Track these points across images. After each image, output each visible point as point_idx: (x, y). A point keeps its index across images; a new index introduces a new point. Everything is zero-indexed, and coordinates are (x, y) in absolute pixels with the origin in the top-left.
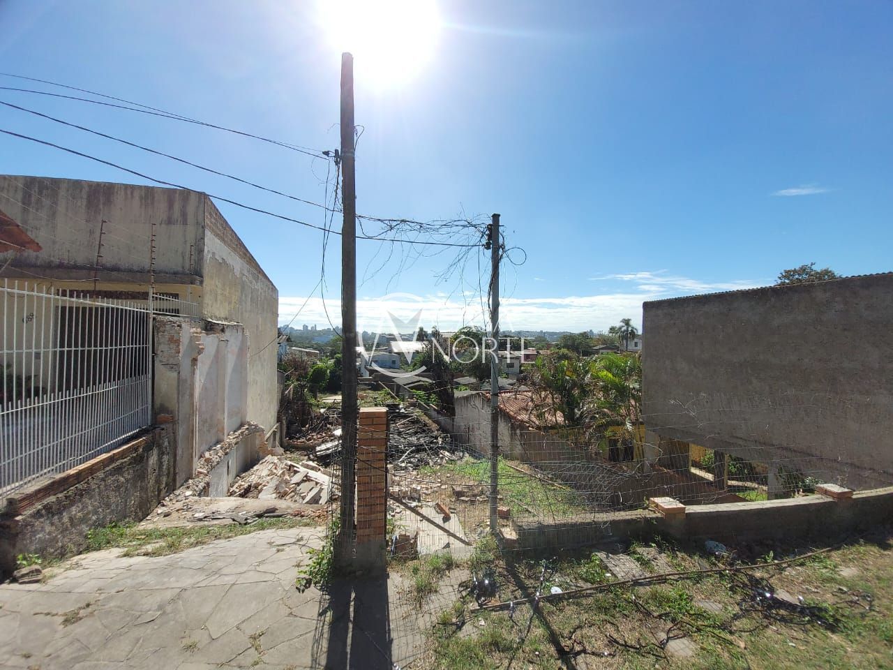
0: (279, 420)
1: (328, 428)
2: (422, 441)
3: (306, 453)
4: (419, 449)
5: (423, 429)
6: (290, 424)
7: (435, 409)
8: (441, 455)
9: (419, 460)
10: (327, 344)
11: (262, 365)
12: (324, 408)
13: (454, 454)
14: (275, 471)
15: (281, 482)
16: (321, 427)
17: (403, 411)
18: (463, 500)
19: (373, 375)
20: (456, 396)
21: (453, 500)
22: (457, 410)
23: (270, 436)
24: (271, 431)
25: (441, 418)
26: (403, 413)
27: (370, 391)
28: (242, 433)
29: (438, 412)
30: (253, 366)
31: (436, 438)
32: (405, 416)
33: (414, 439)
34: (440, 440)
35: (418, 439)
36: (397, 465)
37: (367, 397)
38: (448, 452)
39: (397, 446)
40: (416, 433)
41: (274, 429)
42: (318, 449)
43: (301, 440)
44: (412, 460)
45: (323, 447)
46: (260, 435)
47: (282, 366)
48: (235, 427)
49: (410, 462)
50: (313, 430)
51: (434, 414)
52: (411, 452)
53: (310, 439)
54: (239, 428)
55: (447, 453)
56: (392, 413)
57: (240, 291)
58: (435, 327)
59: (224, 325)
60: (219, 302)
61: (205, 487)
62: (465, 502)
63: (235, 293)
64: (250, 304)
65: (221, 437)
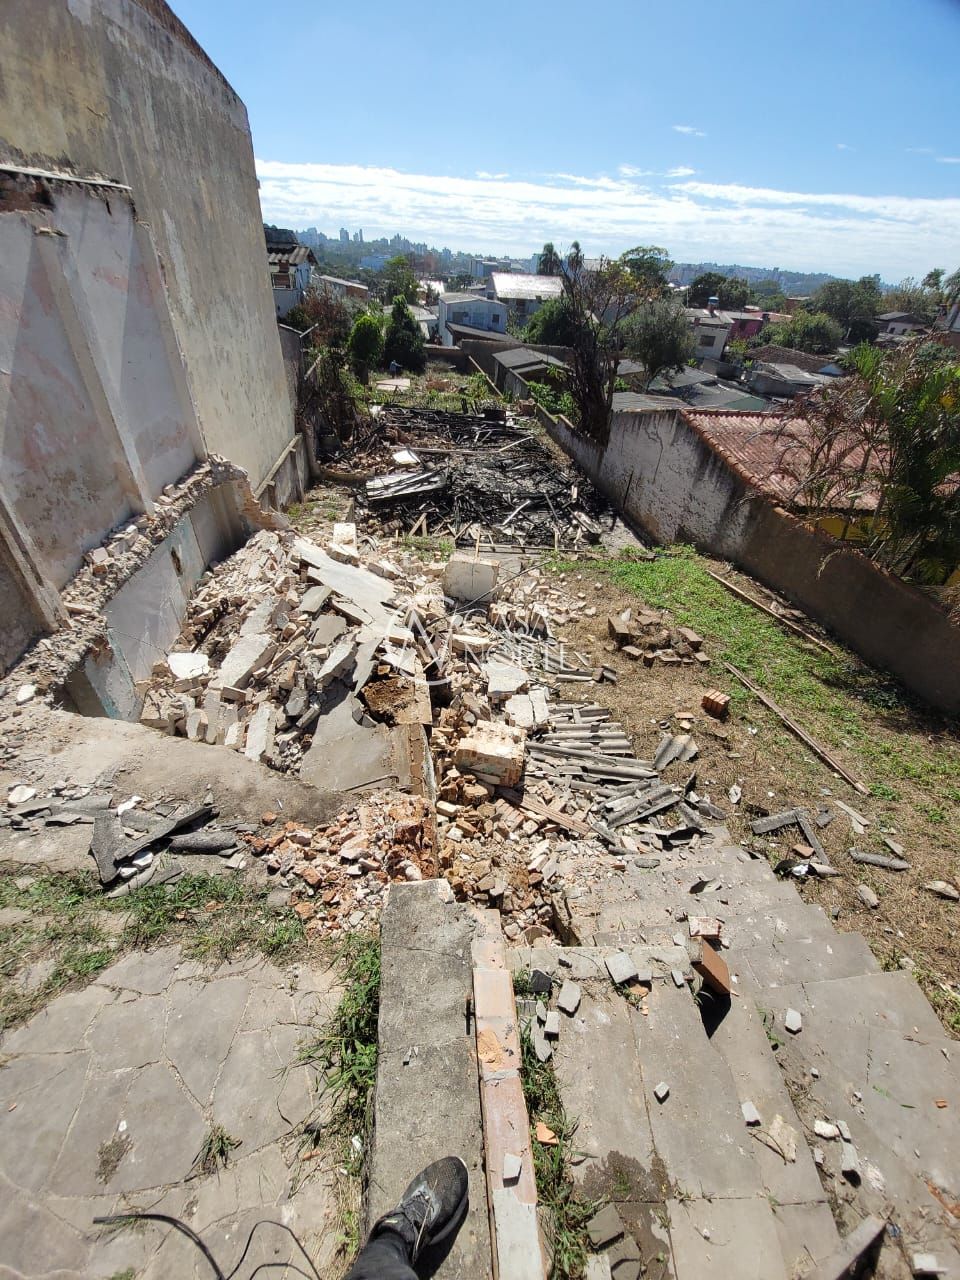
0: (299, 428)
1: (385, 448)
2: (543, 488)
3: (350, 491)
4: (538, 504)
5: (543, 466)
6: (320, 435)
7: (568, 427)
8: (575, 522)
9: (536, 528)
10: (381, 274)
11: (236, 315)
12: (378, 404)
13: (598, 519)
14: (270, 575)
15: (279, 609)
16: (373, 445)
17: (510, 423)
18: (629, 654)
19: (460, 343)
20: (615, 407)
21: (608, 648)
22: (615, 437)
23: (284, 463)
24: (285, 454)
25: (579, 448)
26: (511, 428)
27: (451, 374)
28: (197, 484)
29: (573, 433)
30: (208, 316)
31: (568, 486)
32: (513, 435)
33: (528, 483)
34: (574, 492)
35: (536, 484)
36: (500, 532)
37: (448, 385)
38: (587, 514)
39: (500, 495)
40: (532, 472)
41: (290, 448)
42: (369, 484)
43: (343, 465)
44: (524, 524)
45: (377, 483)
46: (240, 486)
47: (290, 320)
48: (178, 472)
49: (522, 528)
50: (362, 448)
51: (564, 434)
52: (524, 509)
53: (356, 466)
54: (190, 473)
55: (584, 517)
56: (494, 426)
57: (102, 73)
58: (576, 246)
59: (49, 180)
60: (16, 102)
61: (89, 651)
62: (634, 658)
63: (82, 76)
64: (152, 128)
65: (137, 505)
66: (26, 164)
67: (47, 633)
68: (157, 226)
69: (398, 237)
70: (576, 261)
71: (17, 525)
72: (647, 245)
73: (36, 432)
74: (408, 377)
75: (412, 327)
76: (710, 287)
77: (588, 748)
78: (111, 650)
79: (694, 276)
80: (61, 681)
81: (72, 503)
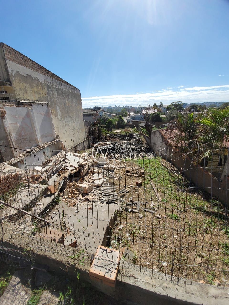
1: (106, 141)
2: (136, 148)
4: (134, 150)
11: (72, 119)
12: (110, 134)
18: (127, 174)
19: (133, 123)
21: (124, 173)
23: (81, 143)
25: (148, 140)
26: (135, 137)
27: (130, 129)
28: (52, 143)
29: (147, 137)
30: (64, 119)
33: (133, 147)
40: (136, 145)
46: (61, 144)
48: (50, 141)
54: (52, 141)
55: (144, 153)
56: (131, 137)
57: (46, 89)
58: (161, 103)
59: (32, 103)
60: (29, 94)
61: (19, 161)
62: (128, 175)
63: (42, 90)
64: (56, 95)
65: (38, 144)
66: (30, 101)
67: (14, 158)
68: (55, 107)
69: (126, 106)
70: (161, 106)
71: (13, 143)
72: (177, 101)
73: (22, 132)
74: (120, 130)
75: (123, 121)
76: (194, 107)
77: (107, 190)
78: (24, 162)
79: (190, 105)
80: (13, 164)
81: (26, 142)
